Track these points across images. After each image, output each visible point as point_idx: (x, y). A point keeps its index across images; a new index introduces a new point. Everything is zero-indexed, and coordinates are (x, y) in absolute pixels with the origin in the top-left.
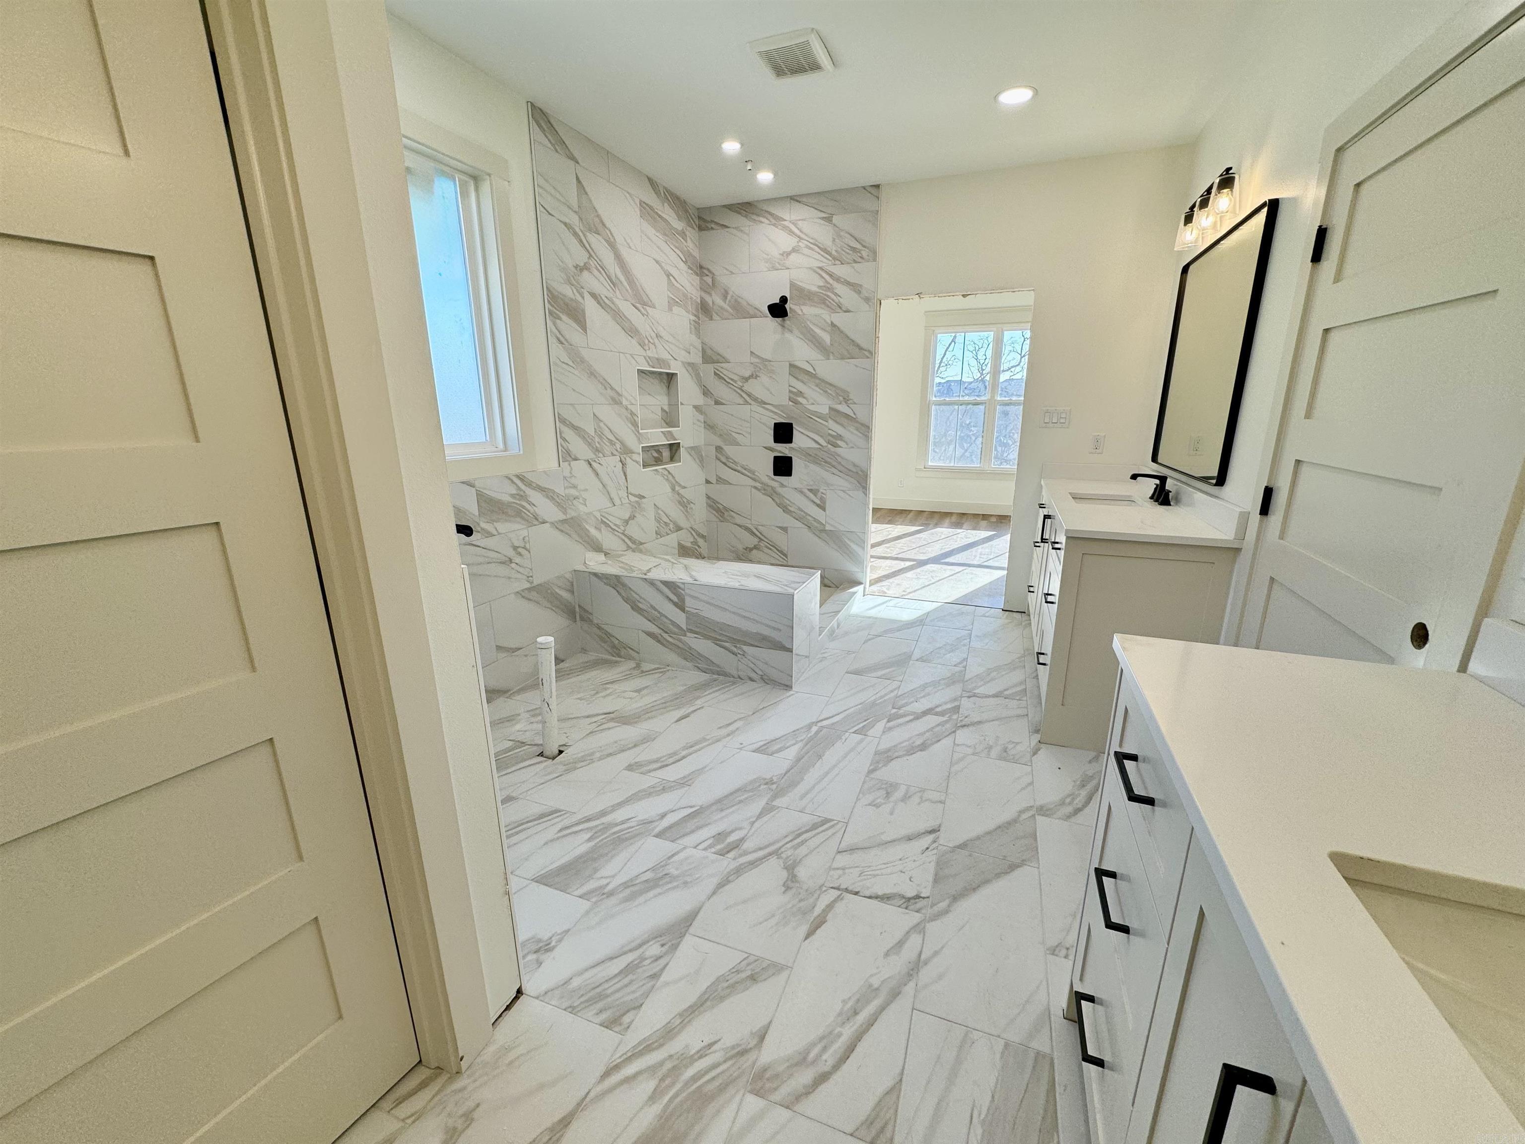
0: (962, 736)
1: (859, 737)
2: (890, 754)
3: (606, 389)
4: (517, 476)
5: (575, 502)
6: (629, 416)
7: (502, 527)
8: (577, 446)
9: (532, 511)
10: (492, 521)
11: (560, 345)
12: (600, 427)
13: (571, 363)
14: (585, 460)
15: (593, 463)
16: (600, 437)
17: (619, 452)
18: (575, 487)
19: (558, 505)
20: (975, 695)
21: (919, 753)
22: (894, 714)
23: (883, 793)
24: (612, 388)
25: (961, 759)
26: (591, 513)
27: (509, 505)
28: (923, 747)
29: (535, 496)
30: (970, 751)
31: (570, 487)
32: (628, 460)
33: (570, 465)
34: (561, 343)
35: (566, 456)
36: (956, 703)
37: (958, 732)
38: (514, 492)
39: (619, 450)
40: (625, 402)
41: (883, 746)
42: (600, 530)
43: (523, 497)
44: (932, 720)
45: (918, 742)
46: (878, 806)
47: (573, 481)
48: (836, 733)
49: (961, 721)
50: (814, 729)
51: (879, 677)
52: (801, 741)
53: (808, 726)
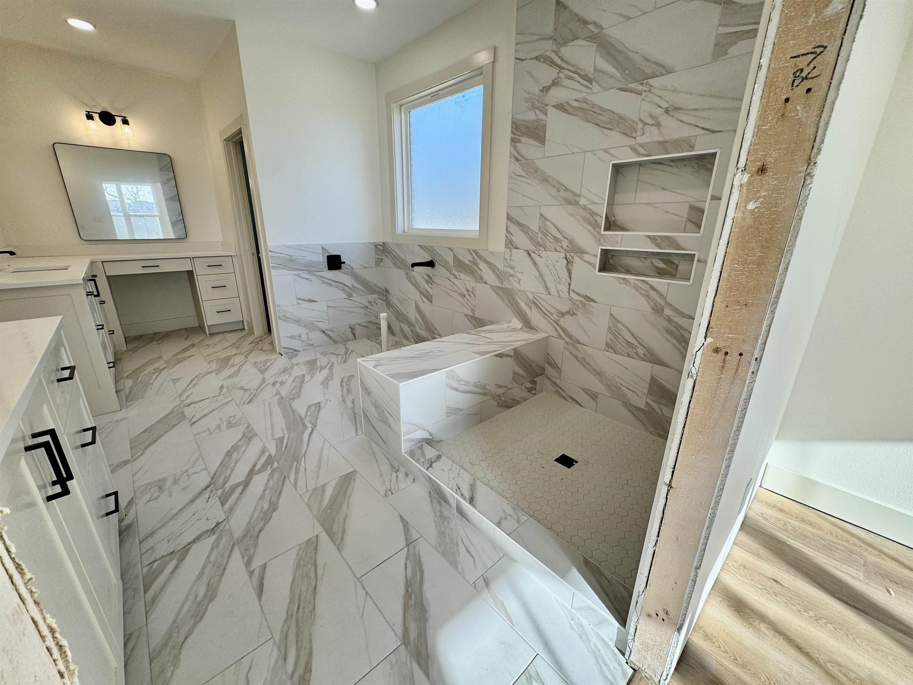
0: (203, 480)
1: (277, 437)
2: (247, 439)
3: (559, 191)
4: (474, 251)
5: (510, 278)
6: (589, 216)
7: (463, 276)
8: (519, 238)
9: (479, 274)
10: (459, 272)
11: (516, 163)
12: (545, 225)
13: (525, 175)
14: (525, 250)
15: (532, 254)
16: (545, 234)
17: (565, 250)
18: (512, 268)
19: (498, 276)
20: (212, 531)
21: (229, 449)
22: (273, 464)
23: (233, 422)
24: (567, 189)
25: (196, 461)
26: (524, 292)
27: (467, 265)
28: (229, 454)
29: (482, 266)
30: (191, 471)
31: (509, 267)
32: (576, 259)
33: (511, 251)
34: (518, 160)
35: (510, 244)
36: (227, 507)
37: (209, 479)
38: (471, 259)
39: (565, 247)
40: (583, 202)
41: (256, 440)
42: (530, 308)
43: (476, 264)
44: (238, 477)
45: (234, 455)
46: (230, 417)
47: (512, 263)
48: (294, 430)
49: (212, 491)
50: (309, 425)
51: (324, 486)
52: (305, 417)
53: (314, 426)
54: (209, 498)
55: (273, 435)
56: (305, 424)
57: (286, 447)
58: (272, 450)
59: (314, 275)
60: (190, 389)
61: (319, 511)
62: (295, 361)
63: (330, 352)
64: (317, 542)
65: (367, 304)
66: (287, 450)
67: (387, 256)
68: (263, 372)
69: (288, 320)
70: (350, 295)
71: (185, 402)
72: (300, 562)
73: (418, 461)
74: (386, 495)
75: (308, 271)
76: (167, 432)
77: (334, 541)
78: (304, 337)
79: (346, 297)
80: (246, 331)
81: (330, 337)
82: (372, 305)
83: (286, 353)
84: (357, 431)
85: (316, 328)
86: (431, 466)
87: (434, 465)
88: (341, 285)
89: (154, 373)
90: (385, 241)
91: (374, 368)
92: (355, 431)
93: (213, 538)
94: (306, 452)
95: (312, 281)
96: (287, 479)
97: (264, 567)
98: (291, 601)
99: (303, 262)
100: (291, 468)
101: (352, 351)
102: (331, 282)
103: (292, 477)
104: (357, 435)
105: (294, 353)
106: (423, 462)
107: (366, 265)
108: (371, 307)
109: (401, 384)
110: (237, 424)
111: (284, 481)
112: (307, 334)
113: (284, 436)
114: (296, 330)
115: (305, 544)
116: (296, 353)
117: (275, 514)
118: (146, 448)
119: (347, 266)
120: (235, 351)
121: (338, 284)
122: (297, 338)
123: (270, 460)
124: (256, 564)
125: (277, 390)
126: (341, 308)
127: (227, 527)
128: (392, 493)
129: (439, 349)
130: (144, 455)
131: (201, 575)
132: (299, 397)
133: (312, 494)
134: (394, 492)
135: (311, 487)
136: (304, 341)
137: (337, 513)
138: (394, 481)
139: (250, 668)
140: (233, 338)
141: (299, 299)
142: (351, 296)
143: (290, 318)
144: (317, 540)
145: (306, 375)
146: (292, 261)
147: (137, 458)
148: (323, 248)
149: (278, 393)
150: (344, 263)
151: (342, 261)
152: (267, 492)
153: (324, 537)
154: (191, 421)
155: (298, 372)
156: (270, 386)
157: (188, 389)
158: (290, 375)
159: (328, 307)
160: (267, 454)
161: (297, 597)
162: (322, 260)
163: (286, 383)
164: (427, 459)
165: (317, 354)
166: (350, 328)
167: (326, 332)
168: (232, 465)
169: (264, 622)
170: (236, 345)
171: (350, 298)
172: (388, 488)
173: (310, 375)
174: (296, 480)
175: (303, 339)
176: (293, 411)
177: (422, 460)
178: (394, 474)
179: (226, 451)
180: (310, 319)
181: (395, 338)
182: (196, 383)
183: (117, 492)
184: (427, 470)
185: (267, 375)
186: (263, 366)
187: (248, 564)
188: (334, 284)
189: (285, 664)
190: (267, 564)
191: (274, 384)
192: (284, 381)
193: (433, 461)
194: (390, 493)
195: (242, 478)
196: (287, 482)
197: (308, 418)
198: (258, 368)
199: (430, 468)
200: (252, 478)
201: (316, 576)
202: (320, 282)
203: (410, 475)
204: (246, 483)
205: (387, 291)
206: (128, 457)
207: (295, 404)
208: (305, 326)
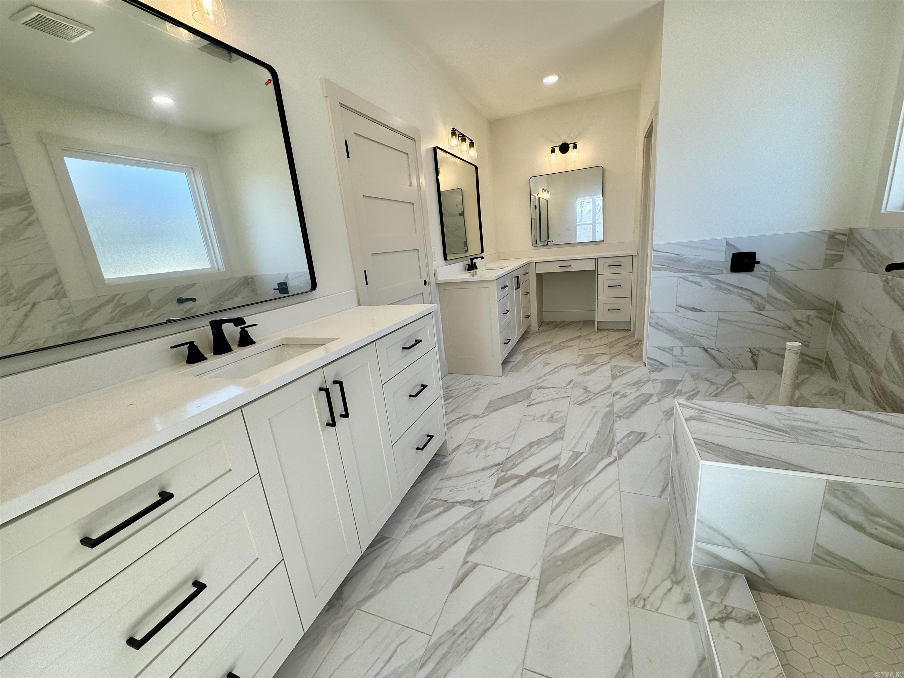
1: (577, 450)
2: (553, 439)
20: (474, 504)
21: (534, 441)
22: (554, 474)
23: (555, 417)
25: (508, 438)
28: (531, 445)
30: (500, 444)
36: (496, 490)
37: (504, 459)
41: (558, 444)
44: (521, 470)
45: (534, 448)
46: (557, 412)
48: (597, 452)
49: (498, 470)
50: (615, 454)
51: (577, 531)
52: (618, 443)
53: (620, 457)
54: (493, 474)
55: (575, 446)
56: (612, 450)
57: (576, 465)
58: (563, 461)
59: (708, 278)
60: (550, 374)
61: (552, 554)
62: (654, 376)
63: (706, 376)
64: (525, 585)
65: (792, 324)
66: (574, 468)
67: (852, 251)
68: (614, 378)
69: (661, 328)
70: (760, 308)
71: (538, 385)
72: (496, 592)
73: (705, 595)
74: (633, 602)
75: (698, 272)
76: (511, 405)
77: (538, 600)
78: (677, 351)
79: (753, 309)
80: (631, 332)
81: (713, 358)
82: (801, 326)
83: (651, 365)
84: (663, 491)
85: (696, 344)
86: (722, 620)
87: (730, 624)
88: (747, 293)
89: (539, 354)
90: (853, 227)
91: (687, 420)
92: (660, 490)
93: (471, 509)
94: (589, 481)
95: (702, 286)
96: (552, 498)
97: (475, 566)
98: (465, 620)
99: (694, 262)
100: (564, 489)
101: (739, 384)
102: (730, 288)
103: (557, 500)
104: (660, 496)
105: (660, 366)
106: (713, 604)
107: (800, 265)
108: (798, 329)
109: (702, 462)
110: (557, 421)
111: (549, 498)
112: (681, 348)
113: (583, 453)
114: (666, 340)
115: (515, 576)
116: (661, 367)
117: (518, 525)
118: (492, 412)
119: (764, 268)
120: (606, 350)
121: (744, 292)
122: (667, 350)
123: (554, 470)
124: (474, 558)
125: (613, 401)
126: (740, 324)
127: (483, 509)
128: (644, 606)
129: (854, 434)
130: (488, 416)
131: (443, 533)
132: (628, 417)
133: (559, 531)
134: (647, 607)
135: (565, 522)
136: (675, 356)
137: (564, 572)
138: (660, 592)
139: (404, 642)
140: (613, 336)
141: (680, 306)
142: (763, 308)
143: (664, 327)
144: (526, 583)
145: (655, 396)
146: (680, 261)
147: (484, 416)
148: (728, 244)
149: (612, 405)
150: (758, 262)
151: (757, 260)
152: (529, 499)
153: (533, 587)
154: (530, 402)
155: (648, 389)
156: (611, 394)
157: (548, 374)
158: (638, 390)
159: (719, 319)
160: (556, 462)
161: (470, 621)
162: (725, 259)
163: (627, 398)
164: (725, 602)
165: (687, 375)
166: (751, 352)
167: (709, 350)
168: (526, 456)
169: (438, 616)
170: (611, 345)
171: (761, 312)
172: (646, 593)
173: (659, 397)
174: (559, 505)
175: (674, 353)
176: (611, 430)
177: (714, 598)
178: (668, 584)
179: (532, 441)
180: (689, 332)
181: (834, 384)
182: (556, 371)
183: (433, 436)
184: (710, 621)
185: (614, 384)
186: (620, 372)
187: (470, 552)
188: (736, 290)
189: (419, 670)
190: (479, 566)
191: (616, 393)
192: (627, 394)
193: (733, 615)
194: (642, 603)
195: (523, 473)
196: (550, 501)
197: (619, 445)
198: (613, 373)
199: (717, 623)
200: (529, 478)
201: (497, 619)
202: (714, 287)
203: (690, 605)
204: (522, 479)
205: (839, 308)
206: (480, 413)
207: (618, 425)
208: (681, 339)
